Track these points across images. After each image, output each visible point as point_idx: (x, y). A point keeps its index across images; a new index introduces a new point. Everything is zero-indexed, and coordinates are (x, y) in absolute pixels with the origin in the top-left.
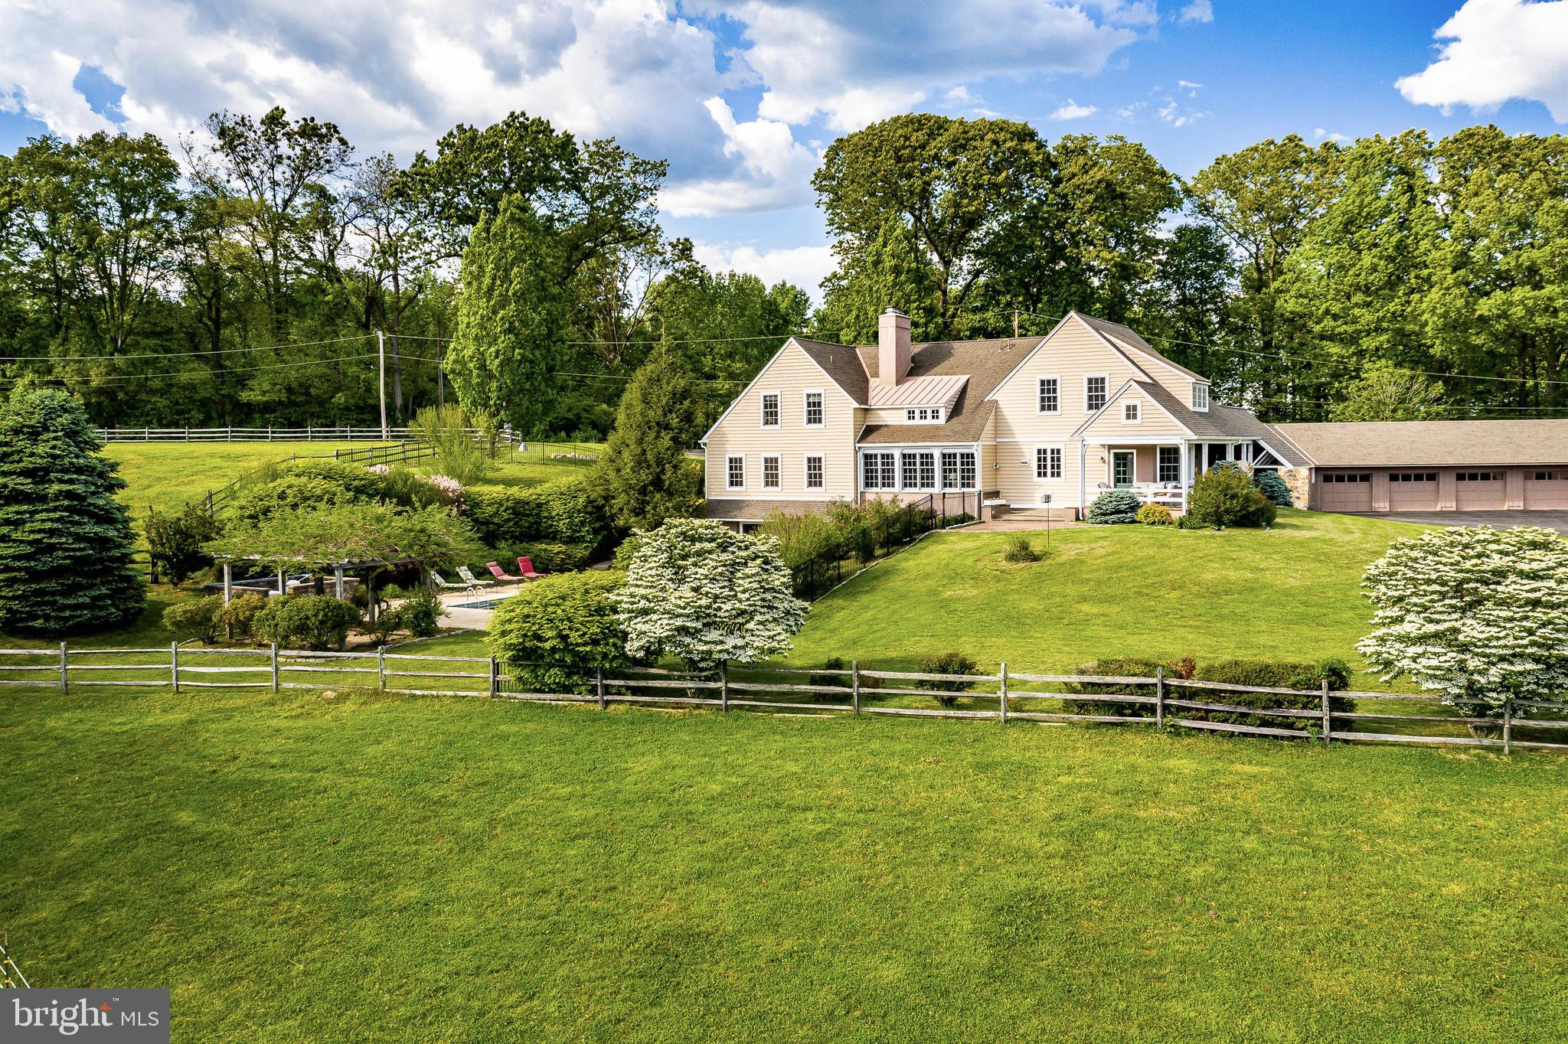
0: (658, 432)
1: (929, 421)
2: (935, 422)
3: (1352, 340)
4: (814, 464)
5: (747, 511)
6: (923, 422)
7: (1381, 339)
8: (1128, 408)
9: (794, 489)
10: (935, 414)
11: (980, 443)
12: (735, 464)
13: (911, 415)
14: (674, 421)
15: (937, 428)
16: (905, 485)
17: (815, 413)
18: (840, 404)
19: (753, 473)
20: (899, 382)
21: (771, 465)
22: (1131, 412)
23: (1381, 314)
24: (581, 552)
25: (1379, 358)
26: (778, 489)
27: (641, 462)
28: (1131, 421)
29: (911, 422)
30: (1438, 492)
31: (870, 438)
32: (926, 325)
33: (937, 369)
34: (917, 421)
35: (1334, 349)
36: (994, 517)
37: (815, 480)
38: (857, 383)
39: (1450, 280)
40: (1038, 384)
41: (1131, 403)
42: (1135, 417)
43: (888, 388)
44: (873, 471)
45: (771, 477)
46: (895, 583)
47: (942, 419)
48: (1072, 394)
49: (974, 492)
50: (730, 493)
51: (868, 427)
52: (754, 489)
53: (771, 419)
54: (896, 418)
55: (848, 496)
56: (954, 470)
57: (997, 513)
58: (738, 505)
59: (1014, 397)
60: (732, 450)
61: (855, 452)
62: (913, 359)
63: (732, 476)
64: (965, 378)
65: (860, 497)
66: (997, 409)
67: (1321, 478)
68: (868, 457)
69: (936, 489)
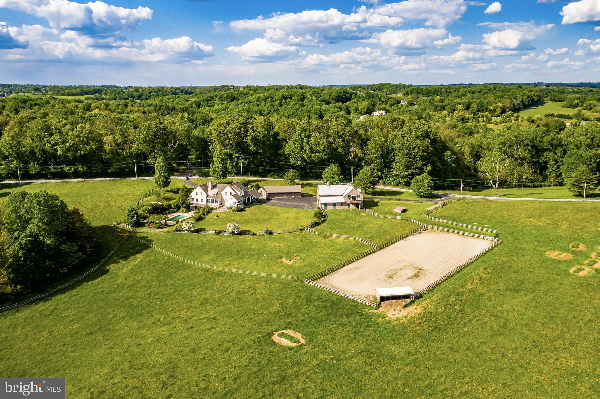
4: (202, 200)
6: (213, 196)
9: (199, 202)
10: (214, 194)
11: (219, 199)
13: (212, 194)
14: (186, 195)
16: (212, 203)
17: (202, 195)
18: (204, 194)
19: (195, 200)
20: (211, 190)
21: (197, 199)
24: (176, 210)
27: (182, 200)
28: (231, 199)
30: (284, 195)
33: (216, 188)
37: (202, 201)
38: (206, 191)
40: (225, 192)
41: (231, 197)
44: (208, 201)
45: (197, 201)
46: (205, 219)
47: (215, 196)
48: (229, 194)
49: (219, 204)
50: (192, 202)
51: (208, 196)
52: (195, 202)
53: (197, 194)
54: (210, 195)
55: (205, 203)
56: (217, 201)
57: (220, 207)
58: (193, 204)
59: (223, 193)
60: (192, 197)
61: (206, 199)
62: (213, 186)
63: (193, 200)
64: (218, 190)
65: (207, 204)
66: (221, 194)
67: (269, 194)
68: (208, 199)
69: (215, 203)
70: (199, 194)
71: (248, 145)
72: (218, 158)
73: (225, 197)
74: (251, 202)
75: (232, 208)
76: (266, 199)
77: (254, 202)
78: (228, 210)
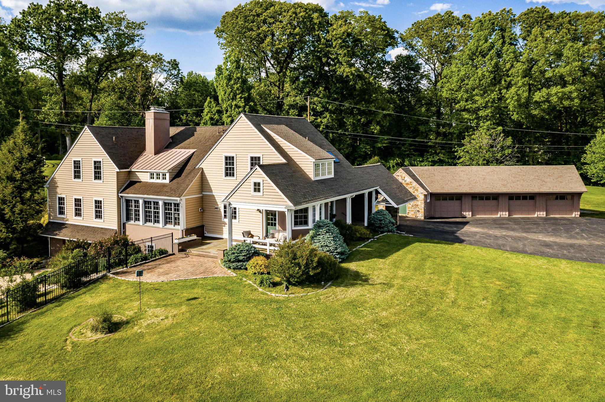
0: (7, 182)
1: (161, 181)
2: (164, 181)
3: (476, 111)
4: (98, 205)
5: (64, 231)
6: (158, 181)
7: (488, 111)
8: (255, 184)
9: (88, 218)
10: (164, 175)
11: (184, 198)
12: (62, 201)
13: (152, 174)
14: (19, 175)
15: (164, 185)
16: (146, 221)
17: (98, 173)
18: (110, 170)
19: (70, 207)
20: (157, 153)
21: (78, 202)
22: (257, 187)
23: (487, 99)
25: (487, 121)
26: (81, 218)
28: (257, 194)
29: (152, 181)
30: (498, 205)
31: (127, 190)
33: (182, 145)
34: (155, 181)
35: (466, 115)
36: (180, 251)
37: (98, 215)
39: (520, 84)
40: (224, 159)
41: (257, 180)
42: (259, 191)
43: (150, 156)
44: (131, 210)
45: (78, 213)
47: (167, 181)
48: (242, 166)
49: (180, 229)
50: (59, 218)
51: (127, 183)
53: (77, 175)
54: (144, 178)
55: (115, 227)
56: (171, 214)
57: (184, 247)
58: (60, 226)
59: (212, 165)
60: (61, 192)
61: (119, 199)
62: (172, 138)
63: (60, 208)
64: (192, 151)
65: (122, 227)
66: (203, 173)
67: (433, 198)
68: (128, 201)
69: (161, 225)
70: (88, 170)
72: (229, 79)
73: (220, 188)
74: (366, 224)
75: (257, 253)
76: (425, 218)
77: (387, 226)
78: (230, 268)
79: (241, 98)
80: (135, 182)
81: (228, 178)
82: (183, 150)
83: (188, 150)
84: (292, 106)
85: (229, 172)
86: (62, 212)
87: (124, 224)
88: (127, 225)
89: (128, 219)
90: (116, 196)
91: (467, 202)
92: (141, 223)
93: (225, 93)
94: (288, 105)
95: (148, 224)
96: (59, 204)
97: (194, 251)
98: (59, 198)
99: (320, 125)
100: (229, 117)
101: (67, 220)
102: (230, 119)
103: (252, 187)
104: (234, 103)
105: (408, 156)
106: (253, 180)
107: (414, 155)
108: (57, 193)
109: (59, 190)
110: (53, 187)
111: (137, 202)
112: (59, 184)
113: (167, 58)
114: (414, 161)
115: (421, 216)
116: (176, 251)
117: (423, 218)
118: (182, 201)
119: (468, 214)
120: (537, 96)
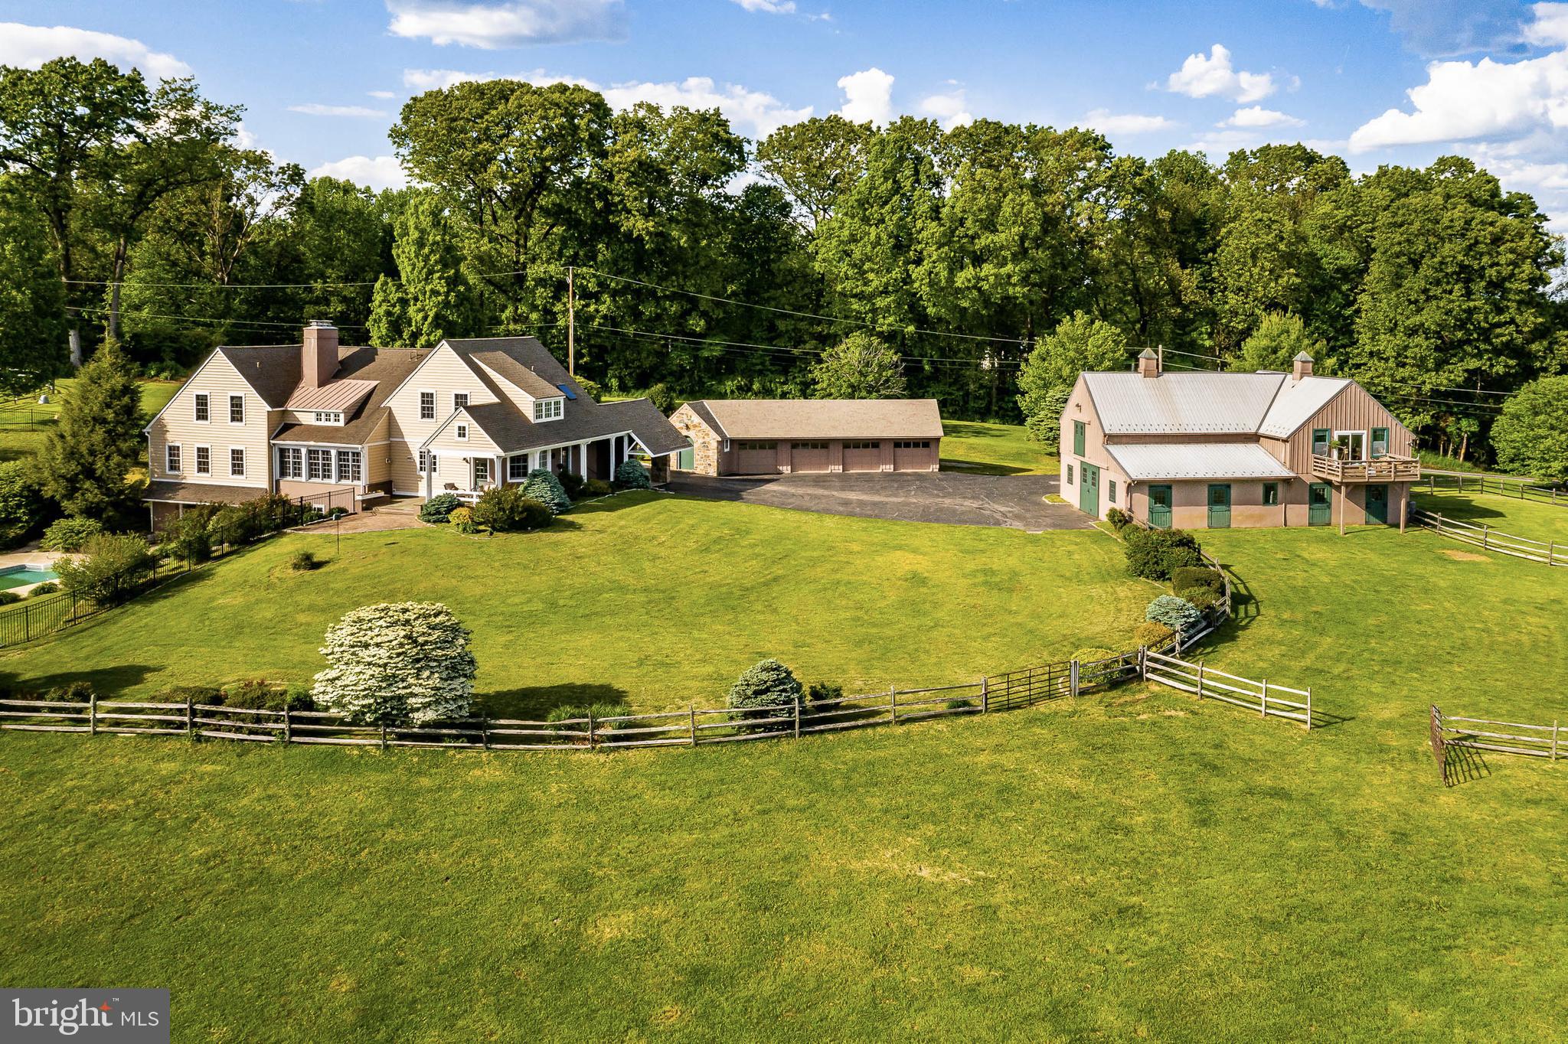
0: (94, 425)
1: (332, 424)
2: (337, 424)
4: (237, 456)
5: (181, 492)
6: (328, 424)
7: (889, 300)
8: (460, 428)
9: (220, 475)
10: (337, 415)
11: (366, 446)
12: (174, 451)
13: (319, 415)
14: (110, 415)
15: (337, 429)
16: (311, 476)
17: (237, 413)
18: (257, 408)
19: (188, 460)
20: (321, 384)
21: (203, 453)
22: (462, 431)
23: (885, 280)
26: (209, 475)
27: (73, 453)
28: (461, 439)
29: (319, 423)
30: (829, 456)
31: (282, 436)
32: (447, 294)
33: (358, 373)
34: (323, 423)
36: (364, 509)
37: (238, 468)
40: (420, 396)
41: (462, 424)
42: (464, 435)
44: (282, 463)
45: (203, 467)
46: (190, 592)
47: (341, 423)
48: (444, 406)
49: (361, 484)
50: (169, 476)
51: (282, 426)
52: (190, 474)
53: (202, 413)
54: (307, 419)
55: (264, 484)
56: (347, 466)
57: (369, 505)
58: (175, 487)
59: (403, 404)
60: (173, 438)
61: (271, 447)
62: (341, 362)
63: (171, 461)
64: (374, 383)
65: (275, 485)
66: (390, 413)
67: (736, 446)
68: (283, 452)
69: (333, 480)
70: (219, 408)
71: (609, 208)
73: (415, 433)
74: (612, 479)
75: (461, 505)
76: (719, 474)
77: (636, 480)
78: (429, 521)
79: (440, 278)
80: (294, 425)
81: (426, 420)
82: (360, 382)
83: (367, 382)
84: (541, 282)
85: (427, 411)
86: (174, 465)
87: (278, 482)
88: (281, 483)
89: (283, 473)
90: (266, 444)
91: (784, 452)
92: (303, 478)
93: (413, 269)
94: (533, 280)
95: (314, 480)
96: (170, 455)
97: (382, 509)
98: (170, 448)
99: (595, 317)
100: (420, 310)
101: (185, 478)
102: (421, 315)
103: (456, 431)
104: (428, 288)
105: (761, 373)
106: (456, 424)
107: (772, 372)
108: (166, 440)
109: (169, 436)
110: (162, 430)
111: (297, 451)
112: (169, 428)
113: (278, 160)
114: (771, 382)
115: (713, 472)
116: (359, 509)
117: (715, 475)
118: (364, 450)
119: (786, 469)
120: (962, 278)
